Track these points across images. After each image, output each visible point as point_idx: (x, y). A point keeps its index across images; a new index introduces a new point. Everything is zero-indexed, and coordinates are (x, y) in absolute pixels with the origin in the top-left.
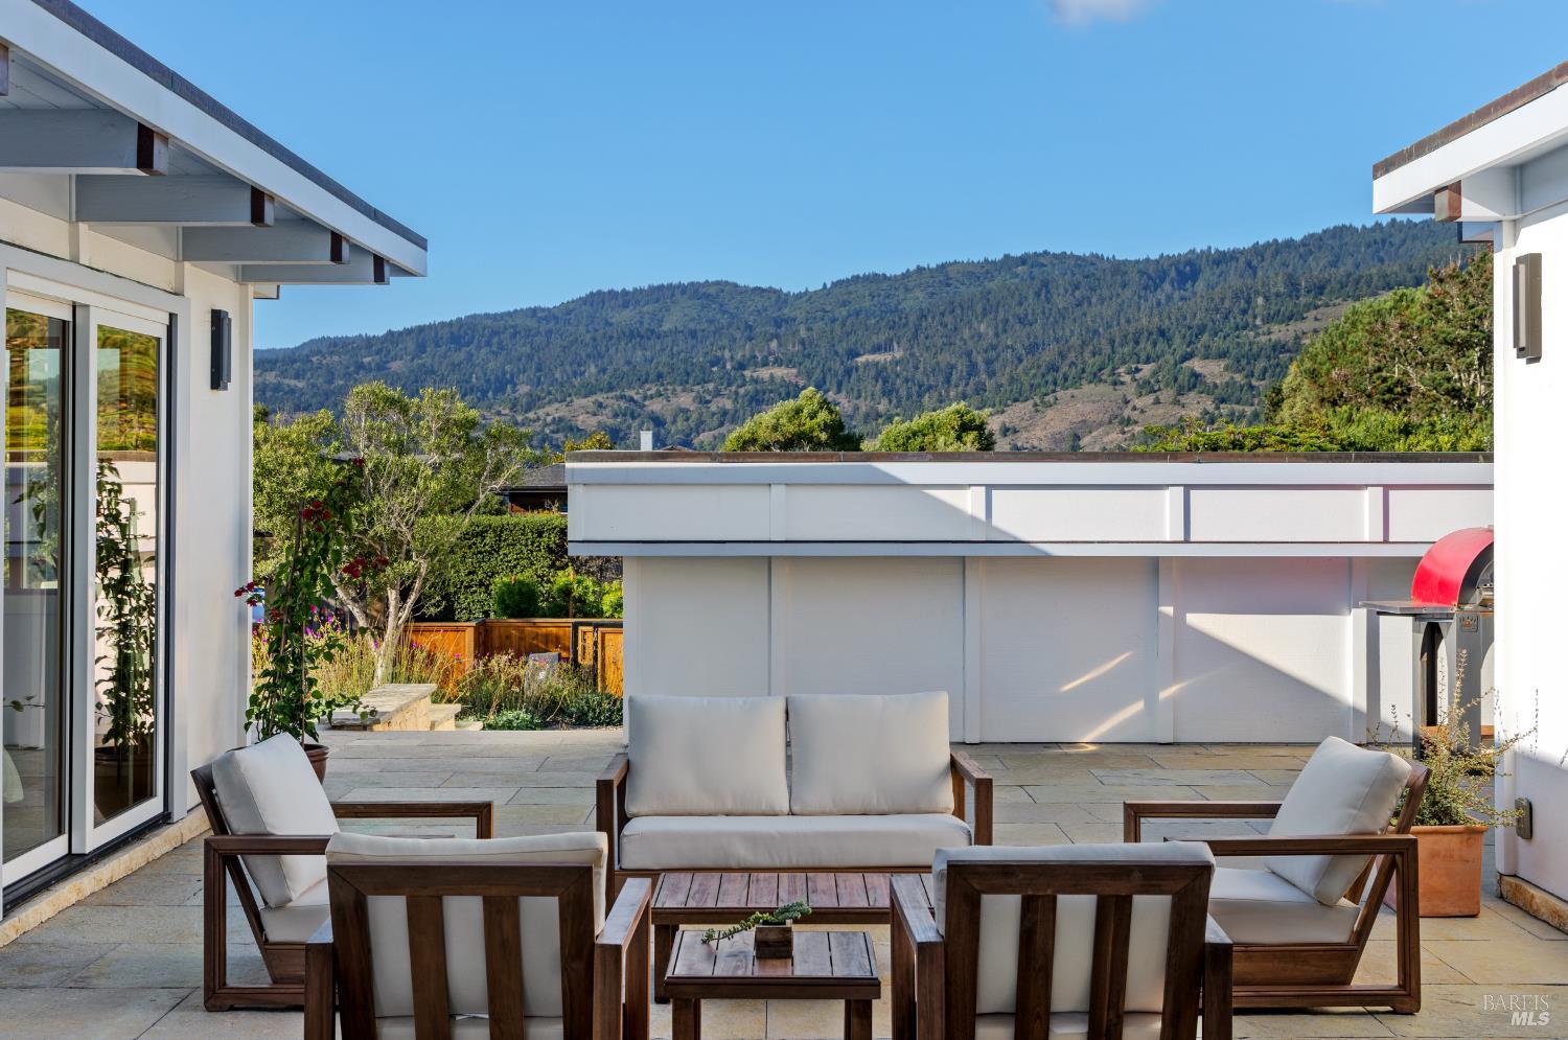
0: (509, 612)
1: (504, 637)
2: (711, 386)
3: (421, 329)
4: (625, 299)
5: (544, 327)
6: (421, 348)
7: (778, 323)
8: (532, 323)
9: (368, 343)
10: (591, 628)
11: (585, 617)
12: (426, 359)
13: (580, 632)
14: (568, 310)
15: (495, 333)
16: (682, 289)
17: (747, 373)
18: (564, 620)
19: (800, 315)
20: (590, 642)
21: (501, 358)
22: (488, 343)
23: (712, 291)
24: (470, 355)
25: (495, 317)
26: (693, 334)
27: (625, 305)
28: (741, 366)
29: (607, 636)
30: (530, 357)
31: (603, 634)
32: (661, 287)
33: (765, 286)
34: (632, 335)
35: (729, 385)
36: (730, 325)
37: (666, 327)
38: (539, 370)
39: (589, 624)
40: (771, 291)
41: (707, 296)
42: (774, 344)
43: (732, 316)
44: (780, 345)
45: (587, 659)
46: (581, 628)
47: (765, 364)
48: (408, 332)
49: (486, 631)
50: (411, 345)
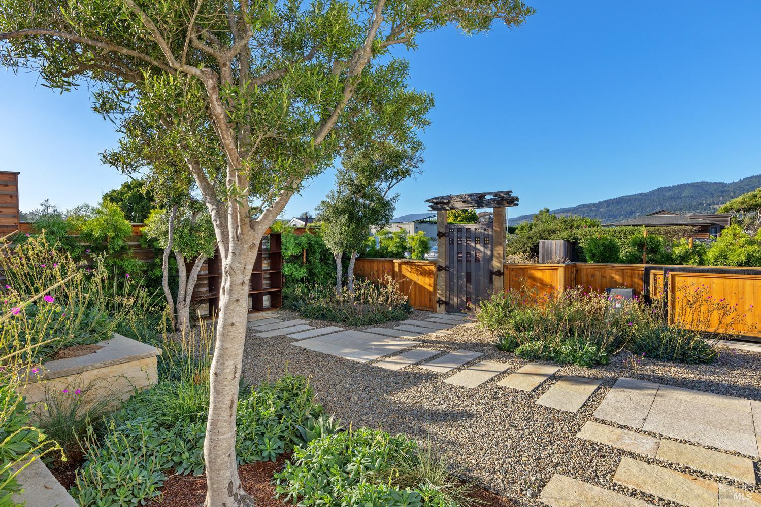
0: (595, 258)
1: (590, 276)
2: (698, 211)
3: (608, 200)
4: (669, 189)
5: (644, 198)
6: (608, 205)
7: (722, 192)
8: (640, 197)
9: (594, 205)
10: (662, 272)
11: (656, 263)
12: (610, 208)
13: (651, 274)
14: (651, 193)
15: (629, 200)
16: (689, 185)
17: (711, 207)
18: (638, 265)
19: (731, 189)
20: (661, 282)
21: (631, 207)
22: (627, 203)
23: (699, 184)
24: (622, 207)
25: (629, 196)
26: (692, 197)
27: (670, 190)
28: (709, 205)
29: (677, 279)
30: (640, 206)
31: (673, 278)
32: (681, 185)
33: (718, 182)
34: (672, 198)
35: (705, 210)
36: (705, 194)
37: (683, 196)
38: (642, 209)
39: (661, 269)
40: (720, 183)
41: (697, 186)
42: (721, 198)
43: (706, 191)
44: (723, 198)
45: (659, 294)
46: (652, 272)
47: (718, 204)
48: (605, 201)
49: (577, 271)
50: (605, 205)
